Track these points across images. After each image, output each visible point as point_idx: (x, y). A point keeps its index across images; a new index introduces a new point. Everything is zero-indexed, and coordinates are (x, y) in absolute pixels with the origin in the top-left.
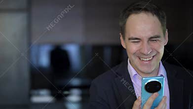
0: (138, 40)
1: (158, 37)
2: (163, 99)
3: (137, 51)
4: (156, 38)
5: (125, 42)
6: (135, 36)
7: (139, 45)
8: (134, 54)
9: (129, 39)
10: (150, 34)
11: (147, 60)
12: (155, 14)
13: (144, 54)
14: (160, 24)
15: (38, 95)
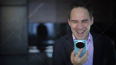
0: (76, 21)
1: (87, 20)
2: (86, 52)
3: (76, 27)
4: (86, 21)
5: (70, 22)
6: (74, 20)
7: (76, 24)
8: (74, 29)
9: (72, 21)
10: (82, 19)
11: (81, 32)
12: (86, 8)
13: (79, 29)
14: (89, 13)
15: (32, 49)
